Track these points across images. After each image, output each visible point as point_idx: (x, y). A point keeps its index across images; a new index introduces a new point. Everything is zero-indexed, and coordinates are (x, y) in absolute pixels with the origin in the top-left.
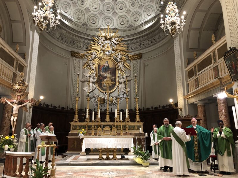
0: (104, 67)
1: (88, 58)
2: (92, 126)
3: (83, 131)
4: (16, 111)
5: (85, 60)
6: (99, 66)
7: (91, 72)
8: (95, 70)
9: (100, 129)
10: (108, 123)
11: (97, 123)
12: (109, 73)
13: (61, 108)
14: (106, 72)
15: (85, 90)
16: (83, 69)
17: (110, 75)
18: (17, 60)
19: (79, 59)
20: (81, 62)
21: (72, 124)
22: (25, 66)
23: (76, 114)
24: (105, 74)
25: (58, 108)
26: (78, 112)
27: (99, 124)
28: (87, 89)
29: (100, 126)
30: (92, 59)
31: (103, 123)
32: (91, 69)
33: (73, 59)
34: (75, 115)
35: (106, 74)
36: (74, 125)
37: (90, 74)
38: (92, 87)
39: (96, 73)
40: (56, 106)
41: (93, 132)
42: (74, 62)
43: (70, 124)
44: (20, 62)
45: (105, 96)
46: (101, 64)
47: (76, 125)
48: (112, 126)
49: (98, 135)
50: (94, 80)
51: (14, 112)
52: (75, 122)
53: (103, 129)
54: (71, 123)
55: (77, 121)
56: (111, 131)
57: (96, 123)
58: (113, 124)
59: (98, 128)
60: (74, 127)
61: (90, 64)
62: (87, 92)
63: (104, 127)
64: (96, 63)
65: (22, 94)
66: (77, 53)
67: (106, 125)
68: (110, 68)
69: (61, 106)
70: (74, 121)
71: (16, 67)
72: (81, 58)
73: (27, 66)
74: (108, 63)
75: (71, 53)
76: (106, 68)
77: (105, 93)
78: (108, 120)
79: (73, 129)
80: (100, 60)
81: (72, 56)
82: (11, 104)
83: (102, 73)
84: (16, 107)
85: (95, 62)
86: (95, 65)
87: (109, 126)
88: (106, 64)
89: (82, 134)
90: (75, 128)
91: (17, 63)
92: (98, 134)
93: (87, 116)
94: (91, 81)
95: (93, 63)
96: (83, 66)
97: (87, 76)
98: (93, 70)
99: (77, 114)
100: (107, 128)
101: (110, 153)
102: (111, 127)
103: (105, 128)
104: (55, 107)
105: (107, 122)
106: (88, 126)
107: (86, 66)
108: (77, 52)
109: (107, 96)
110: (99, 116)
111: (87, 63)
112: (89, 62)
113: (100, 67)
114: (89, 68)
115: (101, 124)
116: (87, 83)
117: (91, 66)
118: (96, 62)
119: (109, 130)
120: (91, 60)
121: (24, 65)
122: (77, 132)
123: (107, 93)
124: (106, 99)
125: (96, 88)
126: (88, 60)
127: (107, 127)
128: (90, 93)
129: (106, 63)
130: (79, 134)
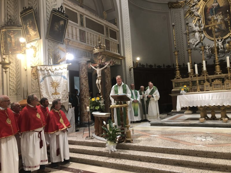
0: (212, 9)
1: (190, 4)
2: (196, 81)
3: (185, 88)
4: (99, 74)
5: (187, 8)
6: (205, 9)
7: (196, 20)
8: (201, 16)
9: (207, 83)
10: (219, 75)
11: (203, 77)
12: (220, 15)
13: (166, 66)
14: (216, 14)
15: (191, 42)
16: (186, 19)
17: (221, 17)
18: (106, 27)
19: (179, 9)
20: (182, 11)
21: (174, 81)
22: (118, 31)
23: (177, 70)
24: (215, 17)
25: (163, 67)
26: (178, 68)
27: (206, 78)
28: (193, 40)
29: (208, 80)
30: (194, 4)
31: (212, 77)
32: (196, 16)
33: (172, 11)
34: (176, 72)
35: (217, 16)
36: (176, 82)
37: (195, 22)
38: (199, 37)
39: (202, 19)
40: (161, 65)
41: (199, 87)
42: (174, 14)
43: (172, 82)
44: (111, 28)
45: (218, 44)
46: (208, 6)
47: (179, 82)
48: (225, 79)
49: (206, 91)
50: (201, 28)
51: (98, 76)
52: (178, 78)
53: (212, 84)
54: (172, 80)
55: (179, 77)
56: (224, 85)
57: (201, 77)
58: (225, 76)
59: (205, 83)
60: (176, 85)
61: (193, 11)
62: (194, 44)
63: (213, 80)
64: (201, 7)
65: (102, 57)
66: (175, 3)
67: (215, 78)
68: (222, 7)
69: (166, 65)
70: (176, 78)
71: (107, 34)
72: (181, 7)
73: (119, 30)
74: (217, 2)
75: (169, 6)
76: (215, 9)
77: (218, 40)
78: (218, 72)
79: (175, 86)
80: (206, 1)
81: (170, 8)
82: (95, 69)
83: (210, 17)
84: (98, 71)
85: (199, 6)
86: (200, 10)
87: (221, 78)
88: (214, 5)
89: (184, 91)
90: (178, 85)
91: (107, 29)
92: (205, 89)
93: (190, 70)
94: (196, 31)
95: (196, 8)
96: (185, 15)
97: (191, 26)
98: (198, 16)
99: (179, 70)
100: (217, 82)
101: (216, 112)
102: (223, 80)
103: (215, 81)
104: (159, 66)
105: (217, 74)
106: (192, 81)
107: (188, 14)
108: (175, 1)
109: (220, 43)
110: (205, 68)
111: (189, 10)
112: (192, 8)
113: (207, 9)
114: (193, 15)
115: (209, 78)
116: (192, 34)
117: (195, 13)
118: (201, 5)
119: (220, 84)
120: (194, 6)
121: (116, 30)
122: (178, 90)
123: (220, 40)
124: (220, 47)
125: (205, 37)
126: (190, 6)
127: (216, 80)
128: (197, 44)
129: (214, 3)
130: (180, 91)
